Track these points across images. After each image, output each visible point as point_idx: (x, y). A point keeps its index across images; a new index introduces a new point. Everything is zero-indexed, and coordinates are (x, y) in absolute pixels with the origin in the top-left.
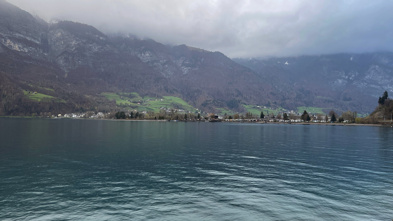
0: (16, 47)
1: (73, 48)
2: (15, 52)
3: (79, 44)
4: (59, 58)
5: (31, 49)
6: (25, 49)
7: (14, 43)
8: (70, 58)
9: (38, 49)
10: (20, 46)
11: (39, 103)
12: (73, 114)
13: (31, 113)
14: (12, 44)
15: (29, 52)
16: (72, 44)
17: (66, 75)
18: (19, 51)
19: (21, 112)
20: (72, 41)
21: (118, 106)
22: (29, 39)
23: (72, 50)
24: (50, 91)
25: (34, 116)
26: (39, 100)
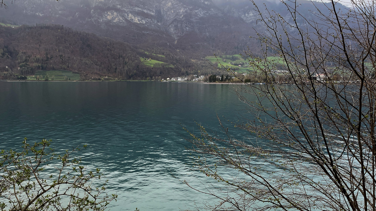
0: (136, 20)
1: (181, 15)
2: (136, 24)
3: (186, 12)
4: (170, 26)
5: (147, 20)
6: (143, 21)
7: (135, 17)
8: (179, 25)
9: (153, 20)
10: (139, 19)
11: (152, 68)
12: (179, 77)
13: (146, 77)
14: (133, 18)
15: (146, 23)
16: (180, 12)
17: (176, 42)
18: (138, 24)
19: (139, 76)
20: (180, 9)
21: (220, 69)
22: (145, 11)
23: (181, 18)
24: (162, 57)
25: (149, 80)
26: (152, 66)
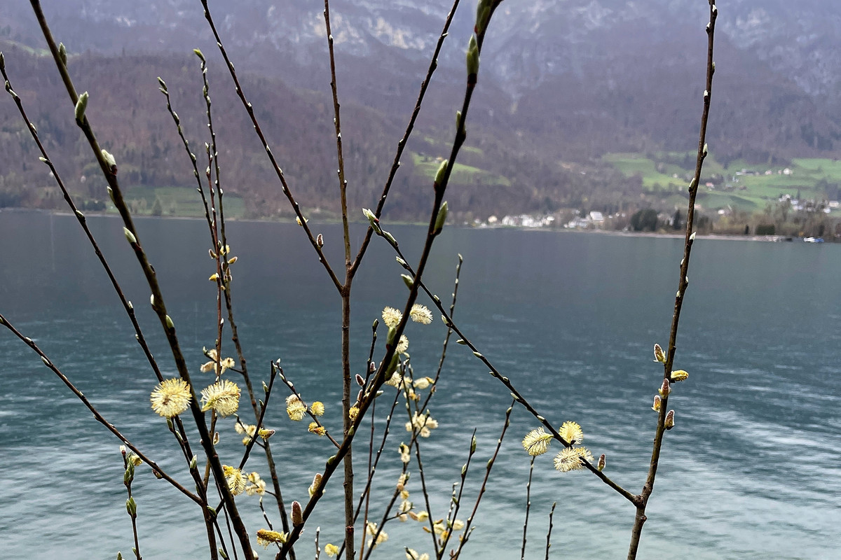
0: (399, 38)
2: (396, 52)
6: (419, 41)
7: (395, 28)
10: (409, 34)
12: (524, 217)
14: (389, 31)
15: (428, 48)
16: (530, 14)
17: (514, 108)
18: (404, 50)
20: (532, 4)
21: (647, 193)
22: (427, 10)
23: (532, 31)
24: (473, 154)
